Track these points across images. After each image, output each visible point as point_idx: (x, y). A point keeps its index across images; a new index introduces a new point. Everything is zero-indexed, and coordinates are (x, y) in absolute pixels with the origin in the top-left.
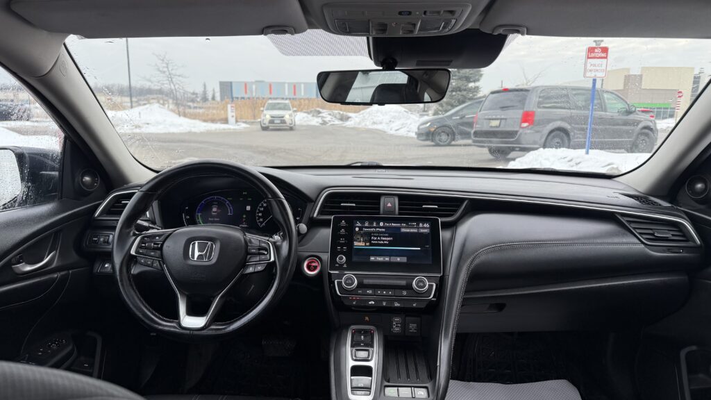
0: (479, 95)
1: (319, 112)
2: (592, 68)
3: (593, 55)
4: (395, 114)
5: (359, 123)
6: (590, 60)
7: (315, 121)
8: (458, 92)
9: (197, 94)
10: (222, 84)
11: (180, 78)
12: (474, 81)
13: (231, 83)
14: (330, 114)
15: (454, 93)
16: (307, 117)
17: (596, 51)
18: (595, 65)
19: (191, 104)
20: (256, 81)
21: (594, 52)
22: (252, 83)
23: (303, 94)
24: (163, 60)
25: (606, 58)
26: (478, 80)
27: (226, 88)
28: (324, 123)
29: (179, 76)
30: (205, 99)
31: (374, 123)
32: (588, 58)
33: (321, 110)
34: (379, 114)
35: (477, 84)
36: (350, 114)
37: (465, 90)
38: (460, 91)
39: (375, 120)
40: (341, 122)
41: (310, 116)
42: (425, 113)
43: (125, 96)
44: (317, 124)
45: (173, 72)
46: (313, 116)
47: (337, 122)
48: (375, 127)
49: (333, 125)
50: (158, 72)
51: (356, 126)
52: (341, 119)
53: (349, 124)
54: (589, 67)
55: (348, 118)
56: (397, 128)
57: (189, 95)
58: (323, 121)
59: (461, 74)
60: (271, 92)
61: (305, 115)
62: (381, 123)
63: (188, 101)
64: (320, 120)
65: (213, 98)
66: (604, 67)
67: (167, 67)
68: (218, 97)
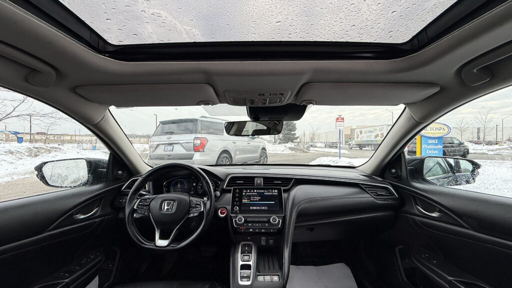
6: (338, 123)
12: (293, 131)
17: (339, 119)
25: (344, 122)
54: (337, 125)
66: (343, 125)
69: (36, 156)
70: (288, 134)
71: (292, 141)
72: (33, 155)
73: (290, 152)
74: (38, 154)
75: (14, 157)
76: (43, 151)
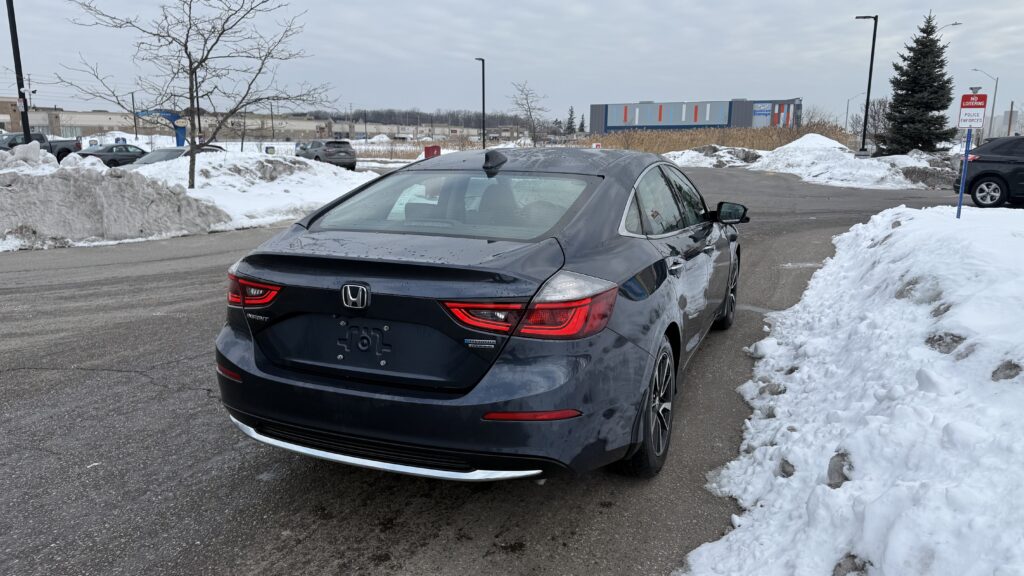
0: (946, 129)
1: (715, 150)
2: (967, 117)
3: (968, 104)
4: (821, 153)
5: (769, 165)
6: (963, 109)
7: (708, 162)
8: (911, 125)
9: (560, 122)
10: (594, 108)
11: (540, 112)
12: (938, 109)
13: (606, 106)
14: (730, 153)
15: (905, 126)
16: (698, 157)
17: (972, 99)
18: (969, 115)
19: (552, 137)
20: (641, 103)
21: (969, 100)
22: (635, 105)
23: (707, 119)
24: (522, 91)
25: (984, 106)
26: (945, 107)
27: (600, 112)
28: (720, 165)
29: (539, 109)
30: (570, 129)
31: (789, 165)
32: (962, 107)
33: (718, 147)
34: (798, 153)
35: (942, 113)
36: (760, 152)
37: (920, 122)
38: (913, 123)
39: (790, 162)
40: (745, 164)
41: (701, 155)
42: (863, 153)
43: (472, 127)
44: (709, 166)
45: (533, 105)
46: (706, 155)
47: (739, 163)
48: (790, 171)
49: (733, 167)
50: (517, 106)
51: (763, 169)
52: (746, 159)
53: (755, 166)
54: (963, 117)
55: (756, 158)
56: (818, 173)
57: (551, 125)
58: (720, 162)
59: (915, 99)
60: (660, 119)
61: (696, 153)
62: (799, 166)
63: (548, 133)
64: (714, 161)
65: (582, 128)
66: (981, 116)
67: (526, 99)
68: (587, 129)
69: (272, 179)
70: (911, 120)
71: (928, 146)
72: (268, 176)
73: (908, 185)
74: (274, 174)
75: (243, 180)
76: (281, 168)
